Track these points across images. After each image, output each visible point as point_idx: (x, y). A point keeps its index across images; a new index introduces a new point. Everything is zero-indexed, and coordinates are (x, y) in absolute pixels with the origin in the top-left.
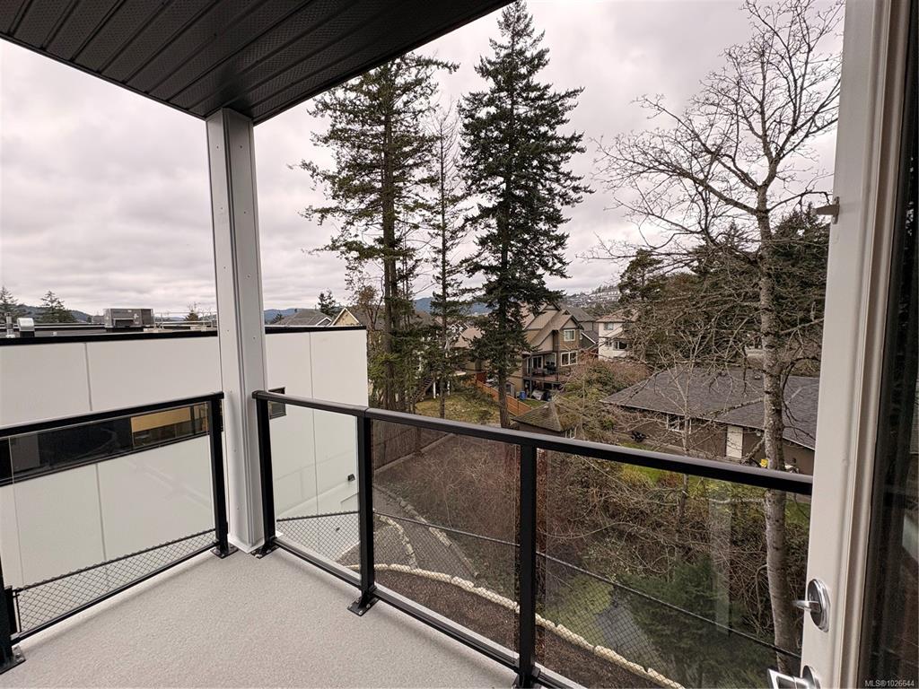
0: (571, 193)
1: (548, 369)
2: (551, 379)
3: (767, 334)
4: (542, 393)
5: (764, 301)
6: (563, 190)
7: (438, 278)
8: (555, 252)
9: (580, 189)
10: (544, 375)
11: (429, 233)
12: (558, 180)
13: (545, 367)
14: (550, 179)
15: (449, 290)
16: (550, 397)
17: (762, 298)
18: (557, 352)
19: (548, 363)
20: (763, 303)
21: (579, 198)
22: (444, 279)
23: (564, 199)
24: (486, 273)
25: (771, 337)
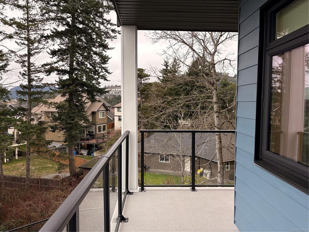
0: (111, 32)
1: (90, 135)
2: (93, 142)
3: (216, 112)
4: (87, 151)
5: (215, 99)
6: (106, 30)
7: (24, 74)
8: (103, 66)
9: (116, 31)
10: (88, 140)
11: (16, 42)
12: (103, 23)
13: (87, 135)
14: (99, 22)
15: (34, 83)
16: (92, 153)
17: (214, 98)
18: (95, 125)
19: (89, 132)
20: (215, 100)
21: (115, 36)
22: (29, 75)
23: (106, 35)
24: (58, 74)
25: (218, 113)
